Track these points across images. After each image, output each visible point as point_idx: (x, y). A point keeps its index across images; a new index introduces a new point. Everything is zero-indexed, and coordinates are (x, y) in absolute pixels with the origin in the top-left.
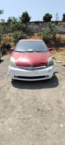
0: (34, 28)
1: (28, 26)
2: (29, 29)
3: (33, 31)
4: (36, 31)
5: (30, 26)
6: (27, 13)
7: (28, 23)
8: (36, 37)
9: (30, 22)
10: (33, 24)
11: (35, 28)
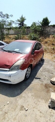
0: (51, 31)
1: (47, 29)
2: (46, 32)
3: (50, 33)
4: (53, 33)
5: (48, 29)
6: (47, 18)
7: (47, 27)
8: (51, 39)
9: (49, 26)
10: (52, 27)
11: (53, 31)
